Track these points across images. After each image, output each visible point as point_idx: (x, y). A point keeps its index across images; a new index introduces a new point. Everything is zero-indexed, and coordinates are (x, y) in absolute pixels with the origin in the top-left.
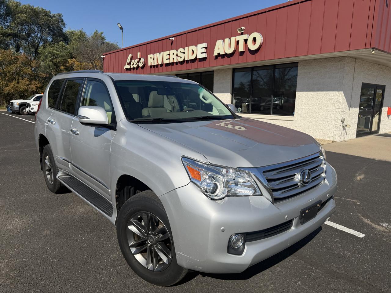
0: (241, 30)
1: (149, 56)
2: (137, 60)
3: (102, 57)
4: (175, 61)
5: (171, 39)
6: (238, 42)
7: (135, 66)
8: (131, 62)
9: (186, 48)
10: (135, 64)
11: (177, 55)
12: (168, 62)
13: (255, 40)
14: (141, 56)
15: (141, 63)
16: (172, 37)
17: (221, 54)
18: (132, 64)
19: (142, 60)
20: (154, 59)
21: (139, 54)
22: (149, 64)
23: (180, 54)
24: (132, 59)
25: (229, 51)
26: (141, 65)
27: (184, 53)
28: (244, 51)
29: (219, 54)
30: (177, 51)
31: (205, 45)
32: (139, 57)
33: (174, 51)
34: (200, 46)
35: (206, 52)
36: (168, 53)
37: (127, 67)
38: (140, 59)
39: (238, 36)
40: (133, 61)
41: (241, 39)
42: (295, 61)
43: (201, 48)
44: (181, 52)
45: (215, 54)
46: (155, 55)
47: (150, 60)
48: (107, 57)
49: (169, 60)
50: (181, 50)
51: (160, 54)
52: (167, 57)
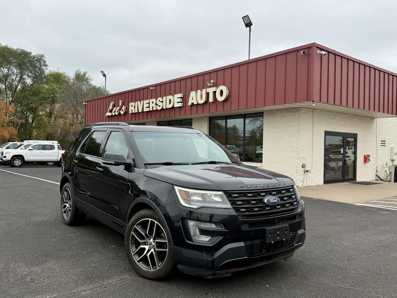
0: (210, 83)
1: (131, 104)
2: (118, 108)
3: (84, 103)
4: (155, 109)
5: (151, 88)
6: (208, 94)
7: (117, 114)
8: (112, 109)
9: (164, 98)
10: (116, 111)
11: (156, 104)
12: (147, 110)
13: (222, 92)
14: (123, 104)
15: (122, 110)
16: (152, 87)
17: (194, 104)
18: (113, 111)
19: (124, 108)
20: (135, 108)
21: (120, 102)
22: (130, 112)
23: (159, 103)
24: (114, 106)
25: (201, 102)
26: (122, 113)
27: (162, 102)
28: (213, 101)
29: (193, 103)
30: (156, 100)
31: (180, 95)
32: (120, 105)
33: (154, 100)
34: (177, 96)
35: (182, 101)
36: (147, 101)
37: (109, 114)
38: (122, 107)
39: (208, 88)
40: (115, 108)
41: (211, 90)
42: (261, 111)
43: (178, 98)
44: (159, 101)
45: (190, 104)
46: (136, 103)
47: (131, 108)
48: (89, 103)
49: (149, 108)
50: (160, 99)
51: (141, 102)
52: (147, 105)
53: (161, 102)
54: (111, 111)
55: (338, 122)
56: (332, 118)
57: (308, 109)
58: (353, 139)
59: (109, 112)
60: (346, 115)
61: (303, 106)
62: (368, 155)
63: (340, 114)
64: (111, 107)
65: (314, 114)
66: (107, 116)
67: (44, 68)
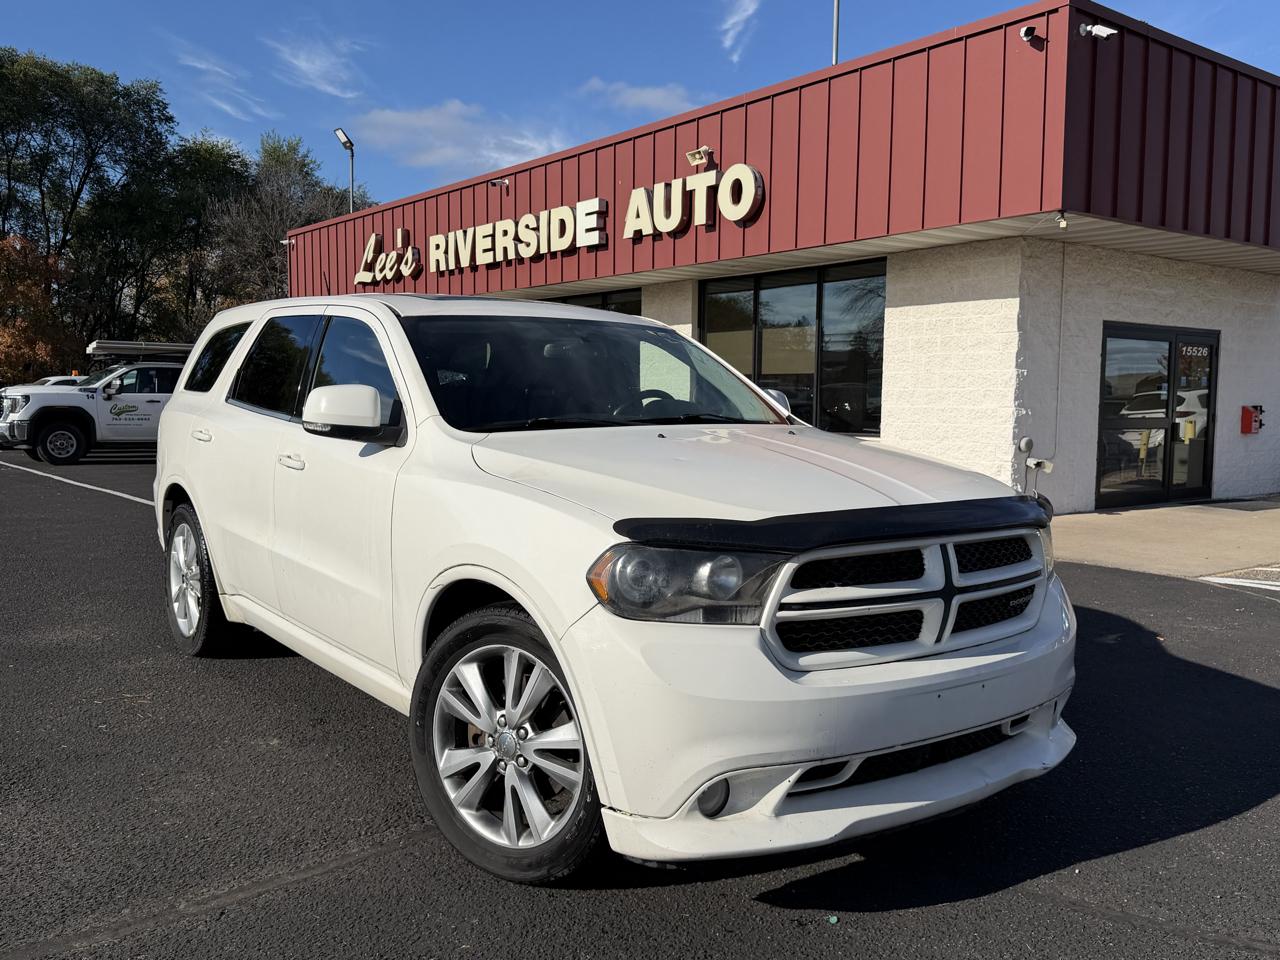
0: (697, 156)
1: (433, 240)
2: (393, 255)
3: (286, 242)
4: (511, 255)
5: (499, 182)
6: (688, 197)
7: (390, 275)
9: (543, 215)
10: (388, 266)
11: (517, 239)
12: (487, 258)
13: (737, 188)
14: (409, 240)
15: (406, 263)
16: (503, 177)
18: (378, 267)
19: (411, 254)
20: (446, 252)
21: (399, 233)
22: (433, 268)
23: (524, 234)
24: (379, 249)
25: (669, 225)
26: (406, 271)
27: (536, 229)
28: (710, 223)
29: (639, 232)
30: (517, 224)
31: (596, 204)
32: (399, 244)
33: (508, 224)
34: (583, 207)
35: (600, 225)
36: (487, 229)
37: (364, 276)
38: (404, 250)
39: (691, 174)
40: (383, 256)
41: (700, 183)
42: (877, 253)
43: (588, 214)
44: (527, 226)
45: (628, 233)
46: (451, 235)
47: (435, 255)
48: (301, 243)
49: (492, 253)
50: (528, 219)
51: (465, 232)
52: (488, 243)
53: (533, 229)
54: (370, 267)
55: (1154, 290)
56: (1129, 274)
57: (1046, 243)
58: (1205, 352)
59: (365, 270)
60: (1182, 266)
61: (1027, 233)
62: (1255, 407)
63: (1161, 261)
64: (369, 255)
65: (1067, 261)
66: (359, 283)
67: (162, 128)
